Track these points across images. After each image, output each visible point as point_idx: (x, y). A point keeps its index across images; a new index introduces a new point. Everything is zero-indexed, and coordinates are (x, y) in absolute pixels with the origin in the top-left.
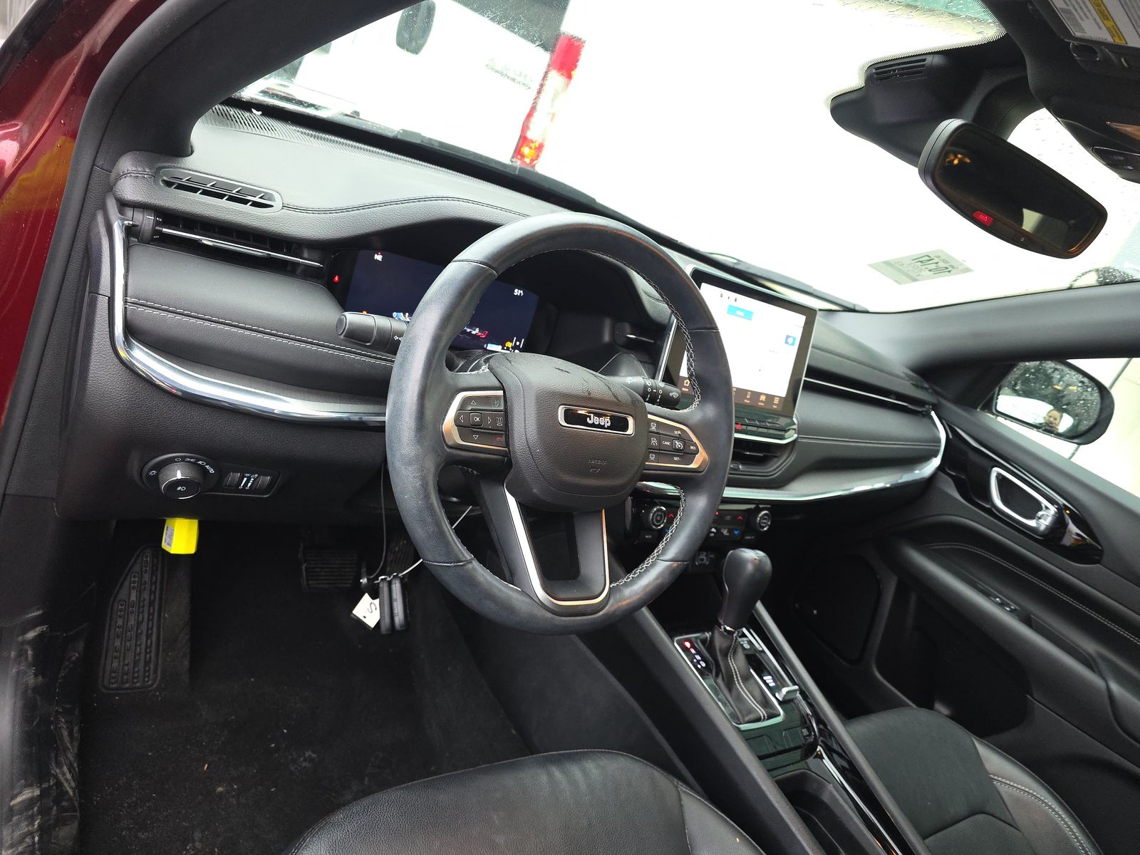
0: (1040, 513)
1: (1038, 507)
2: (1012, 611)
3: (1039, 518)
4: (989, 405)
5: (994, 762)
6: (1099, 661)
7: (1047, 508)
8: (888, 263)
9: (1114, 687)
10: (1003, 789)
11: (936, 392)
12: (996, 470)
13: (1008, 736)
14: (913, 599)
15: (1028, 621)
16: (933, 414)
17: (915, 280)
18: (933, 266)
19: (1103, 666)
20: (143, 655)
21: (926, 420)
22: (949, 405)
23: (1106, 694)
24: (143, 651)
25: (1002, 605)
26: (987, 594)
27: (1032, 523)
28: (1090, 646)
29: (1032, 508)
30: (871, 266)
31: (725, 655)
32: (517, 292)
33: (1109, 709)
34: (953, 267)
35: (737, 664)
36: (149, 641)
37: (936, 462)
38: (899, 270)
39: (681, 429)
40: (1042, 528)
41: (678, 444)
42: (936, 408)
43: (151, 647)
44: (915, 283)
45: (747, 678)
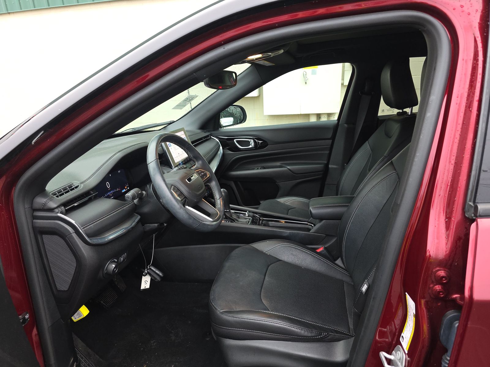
0: (250, 143)
1: (249, 142)
2: (260, 168)
3: (251, 144)
4: (220, 126)
5: (282, 200)
6: (282, 165)
7: (251, 141)
8: (177, 106)
9: (288, 167)
10: (287, 204)
11: (209, 131)
12: (235, 140)
13: (279, 193)
14: (239, 183)
15: (264, 168)
16: (212, 137)
17: (185, 106)
18: (189, 100)
19: (284, 165)
20: (86, 364)
21: (212, 139)
22: (213, 132)
23: (288, 170)
24: (85, 363)
25: (258, 169)
26: (253, 169)
27: (250, 146)
28: (278, 164)
29: (248, 143)
30: (173, 109)
31: (232, 216)
32: (119, 172)
33: (291, 172)
34: (193, 98)
35: (234, 217)
36: (84, 359)
37: (221, 148)
38: (180, 106)
39: (200, 171)
40: (253, 146)
41: (203, 174)
42: (211, 135)
43: (85, 360)
44: (185, 107)
45: (239, 218)
